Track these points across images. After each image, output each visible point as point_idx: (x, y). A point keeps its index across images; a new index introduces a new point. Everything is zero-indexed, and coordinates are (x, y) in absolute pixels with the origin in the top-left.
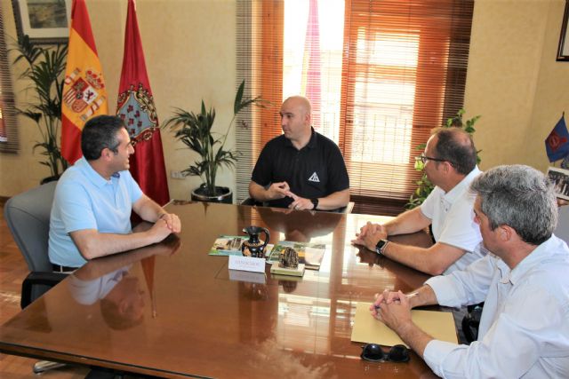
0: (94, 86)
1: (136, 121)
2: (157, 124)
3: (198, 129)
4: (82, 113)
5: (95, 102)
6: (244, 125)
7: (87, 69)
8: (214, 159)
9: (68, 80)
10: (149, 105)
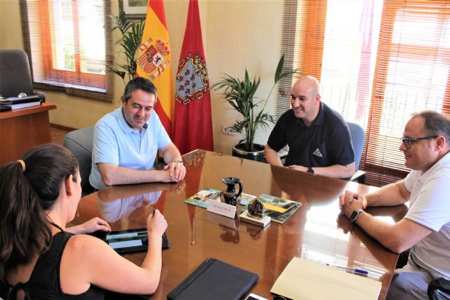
0: (161, 53)
1: (191, 82)
2: (208, 87)
4: (151, 74)
5: (161, 66)
6: (283, 93)
7: (157, 39)
8: (254, 120)
9: (142, 47)
10: (202, 70)
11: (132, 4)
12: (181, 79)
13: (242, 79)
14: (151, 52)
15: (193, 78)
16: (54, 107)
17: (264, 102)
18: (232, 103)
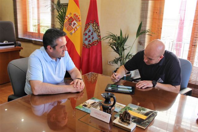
0: (76, 21)
1: (91, 36)
2: (100, 39)
4: (71, 32)
5: (76, 27)
6: (141, 43)
7: (74, 13)
8: (125, 57)
9: (66, 18)
10: (97, 30)
12: (86, 34)
13: (119, 35)
14: (71, 20)
15: (92, 34)
18: (113, 48)
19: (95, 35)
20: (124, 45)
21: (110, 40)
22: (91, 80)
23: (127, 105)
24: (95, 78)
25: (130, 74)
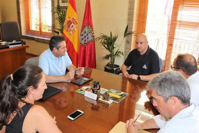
1: (87, 37)
3: (110, 42)
4: (69, 33)
5: (74, 29)
6: (128, 42)
7: (72, 17)
8: (115, 54)
10: (92, 31)
11: (63, 2)
12: (82, 35)
13: (109, 36)
16: (28, 47)
17: (119, 46)
18: (105, 46)
19: (90, 36)
20: (113, 44)
21: (102, 40)
22: (87, 73)
23: (109, 90)
24: (90, 71)
25: (119, 68)
